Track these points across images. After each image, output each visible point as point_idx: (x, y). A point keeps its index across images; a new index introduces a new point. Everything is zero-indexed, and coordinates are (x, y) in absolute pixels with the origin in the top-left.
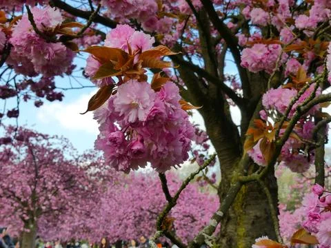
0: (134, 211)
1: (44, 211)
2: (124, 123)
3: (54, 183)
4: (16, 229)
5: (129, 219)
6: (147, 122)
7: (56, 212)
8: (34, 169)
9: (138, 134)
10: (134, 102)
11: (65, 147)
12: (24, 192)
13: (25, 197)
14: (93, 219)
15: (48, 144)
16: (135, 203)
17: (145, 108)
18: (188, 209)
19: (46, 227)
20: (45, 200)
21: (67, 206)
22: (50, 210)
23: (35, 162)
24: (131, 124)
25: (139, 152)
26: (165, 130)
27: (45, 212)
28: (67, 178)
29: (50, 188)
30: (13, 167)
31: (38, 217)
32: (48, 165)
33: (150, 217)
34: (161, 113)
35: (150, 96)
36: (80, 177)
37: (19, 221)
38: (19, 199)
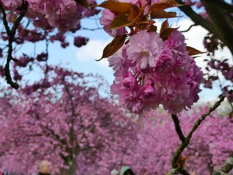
0: (171, 148)
1: (82, 148)
2: (136, 69)
3: (91, 120)
4: (56, 166)
5: (167, 155)
6: (157, 68)
7: (94, 149)
8: (71, 107)
9: (149, 79)
10: (144, 51)
11: (101, 84)
12: (62, 130)
13: (64, 135)
14: (130, 156)
15: (84, 83)
16: (172, 139)
17: (154, 56)
18: (226, 145)
19: (85, 165)
20: (83, 137)
21: (104, 144)
22: (88, 148)
23: (72, 100)
24: (143, 70)
25: (150, 95)
26: (173, 75)
27: (83, 150)
28: (103, 116)
29: (87, 125)
30: (51, 106)
31: (77, 154)
32: (84, 103)
33: (188, 153)
34: (169, 59)
35: (158, 44)
36: (116, 115)
37: (59, 158)
38: (58, 137)
